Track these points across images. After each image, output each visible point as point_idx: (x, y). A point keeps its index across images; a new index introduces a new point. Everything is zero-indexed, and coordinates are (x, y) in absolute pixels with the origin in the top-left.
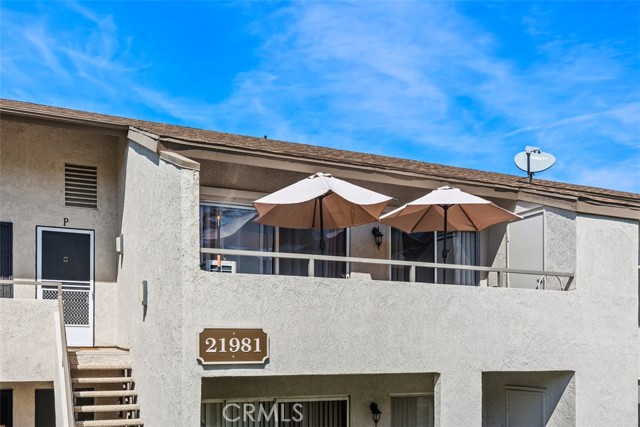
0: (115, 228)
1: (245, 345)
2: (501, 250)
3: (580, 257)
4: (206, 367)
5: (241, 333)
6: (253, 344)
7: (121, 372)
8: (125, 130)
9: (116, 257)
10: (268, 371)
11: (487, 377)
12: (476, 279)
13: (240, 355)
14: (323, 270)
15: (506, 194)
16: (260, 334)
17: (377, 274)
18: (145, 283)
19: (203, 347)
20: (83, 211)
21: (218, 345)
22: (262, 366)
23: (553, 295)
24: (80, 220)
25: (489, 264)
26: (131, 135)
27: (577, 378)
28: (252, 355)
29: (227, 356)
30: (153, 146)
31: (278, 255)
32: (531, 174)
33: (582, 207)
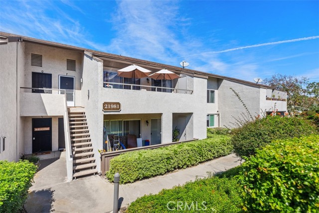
0: (81, 76)
1: (115, 106)
2: (177, 84)
3: (194, 86)
4: (105, 112)
5: (114, 103)
6: (117, 106)
7: (82, 113)
8: (83, 51)
9: (81, 84)
10: (121, 113)
11: (174, 114)
12: (171, 91)
13: (114, 109)
14: (134, 88)
15: (178, 71)
16: (119, 104)
17: (148, 89)
18: (89, 91)
19: (104, 107)
20: (72, 72)
21: (108, 106)
22: (119, 112)
23: (188, 95)
24: (71, 74)
25: (174, 88)
26: (85, 53)
27: (194, 114)
28: (117, 109)
29: (110, 109)
30: (91, 55)
31: (123, 84)
32: (184, 67)
33: (195, 75)
